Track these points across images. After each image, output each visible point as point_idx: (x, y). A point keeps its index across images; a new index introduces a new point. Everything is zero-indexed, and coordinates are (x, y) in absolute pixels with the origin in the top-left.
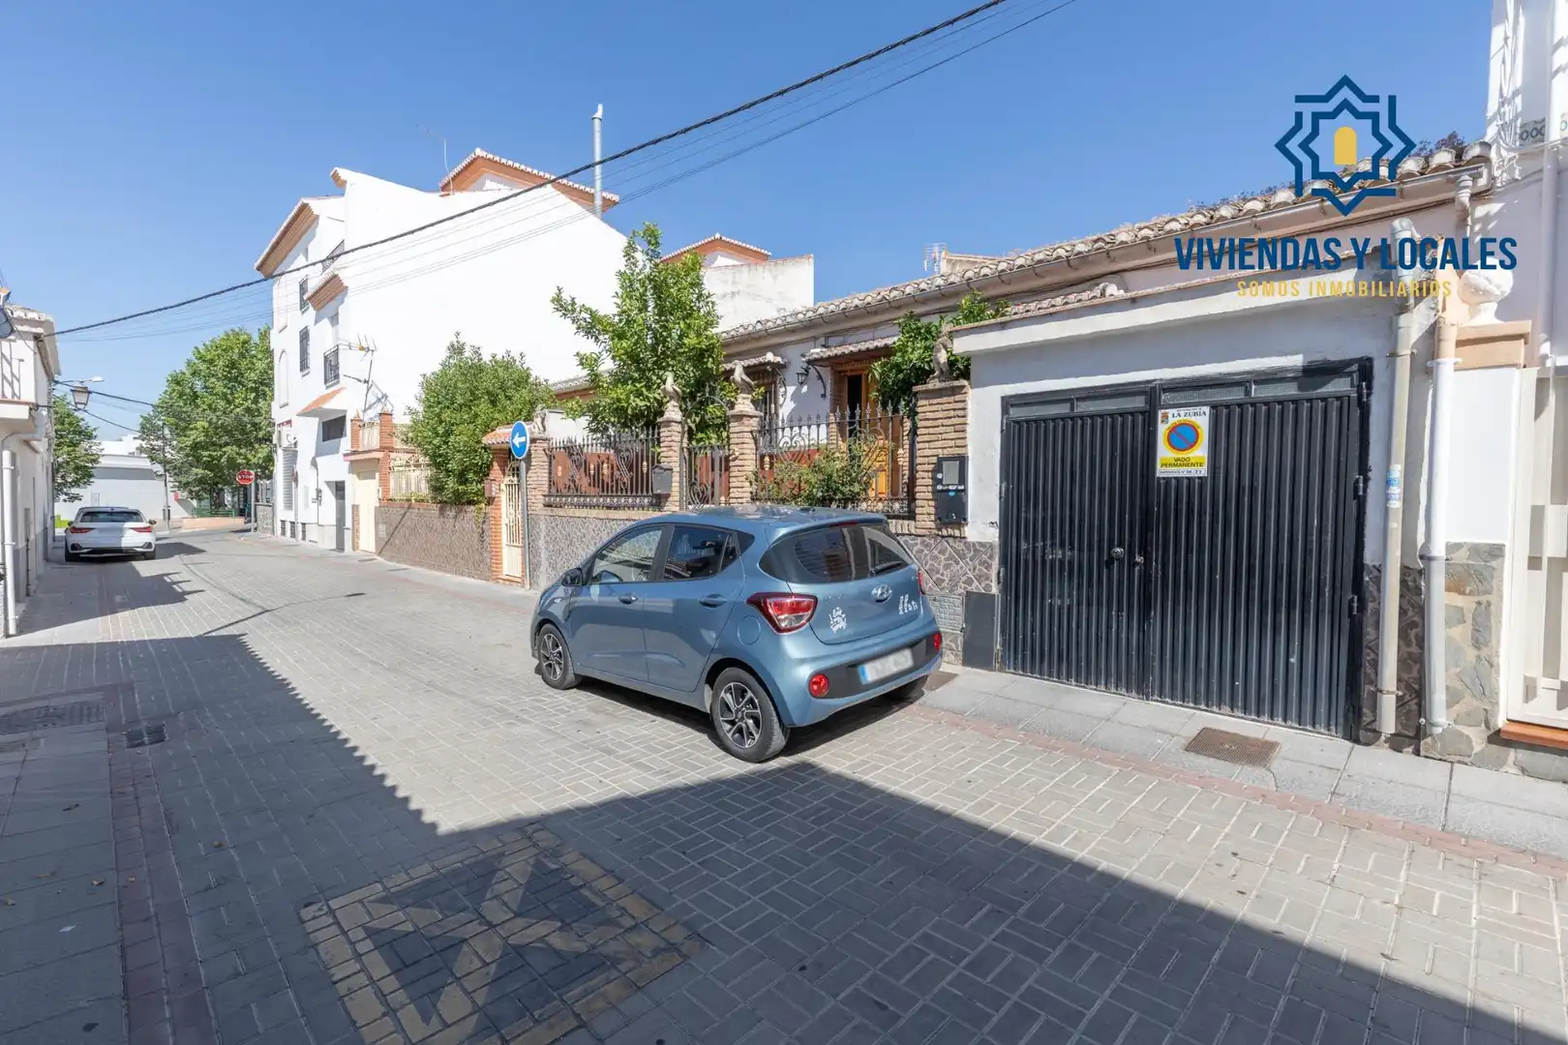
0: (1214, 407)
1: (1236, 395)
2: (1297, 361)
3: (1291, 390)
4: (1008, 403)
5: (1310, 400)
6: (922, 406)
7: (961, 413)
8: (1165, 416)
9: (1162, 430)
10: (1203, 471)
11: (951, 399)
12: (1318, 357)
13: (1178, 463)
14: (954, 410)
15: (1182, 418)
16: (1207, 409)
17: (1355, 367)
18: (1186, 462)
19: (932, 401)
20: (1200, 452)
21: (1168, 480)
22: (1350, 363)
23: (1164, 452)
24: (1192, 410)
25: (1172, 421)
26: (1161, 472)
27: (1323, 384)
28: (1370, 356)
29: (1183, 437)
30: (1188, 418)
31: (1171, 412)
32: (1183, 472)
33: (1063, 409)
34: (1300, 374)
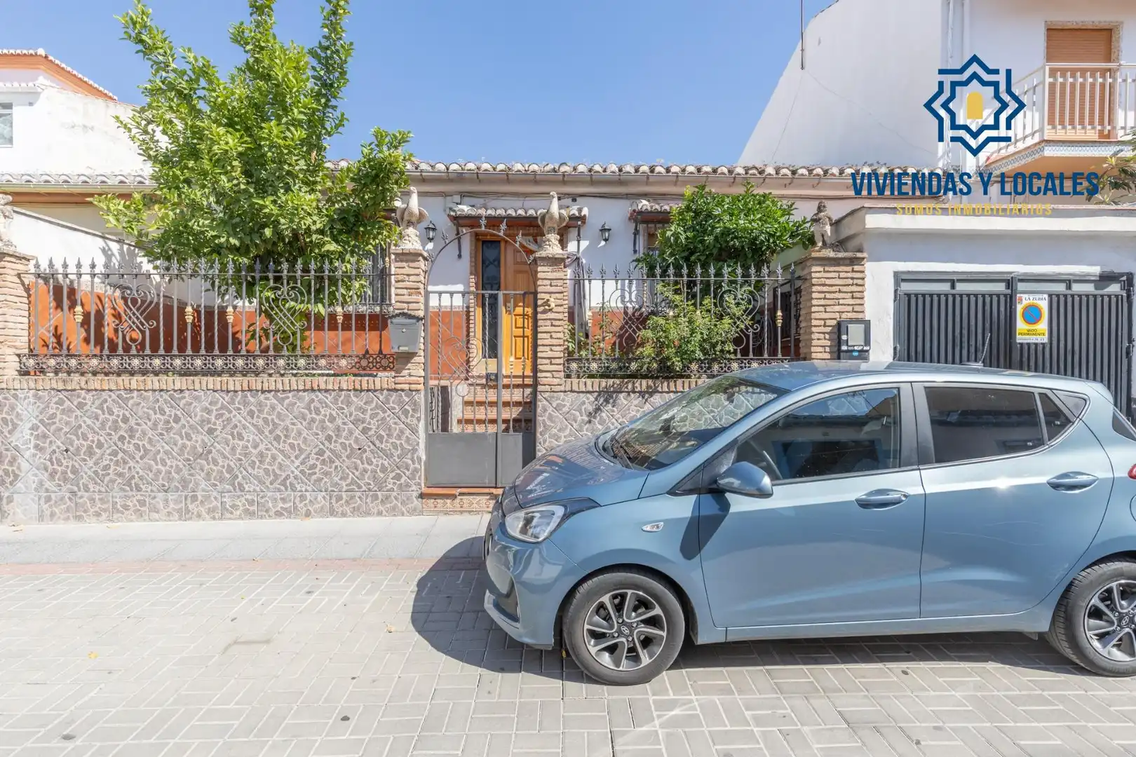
0: (1050, 296)
1: (1060, 288)
2: (1096, 270)
3: (1089, 288)
4: (899, 278)
5: (1102, 296)
6: (816, 272)
7: (860, 282)
8: (1021, 299)
9: (1019, 309)
10: (1045, 339)
11: (849, 269)
12: (1107, 269)
13: (1029, 333)
14: (852, 278)
15: (1031, 301)
16: (1046, 296)
17: (1124, 278)
18: (1034, 333)
19: (827, 269)
20: (1043, 326)
21: (1021, 344)
22: (1122, 274)
23: (1021, 325)
24: (1037, 296)
25: (1025, 303)
26: (1020, 339)
27: (1108, 286)
28: (1132, 272)
29: (1032, 315)
30: (1035, 301)
31: (1024, 296)
32: (1032, 339)
33: (945, 287)
34: (1098, 279)
